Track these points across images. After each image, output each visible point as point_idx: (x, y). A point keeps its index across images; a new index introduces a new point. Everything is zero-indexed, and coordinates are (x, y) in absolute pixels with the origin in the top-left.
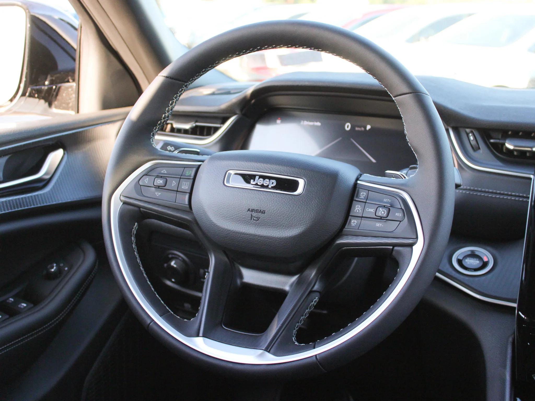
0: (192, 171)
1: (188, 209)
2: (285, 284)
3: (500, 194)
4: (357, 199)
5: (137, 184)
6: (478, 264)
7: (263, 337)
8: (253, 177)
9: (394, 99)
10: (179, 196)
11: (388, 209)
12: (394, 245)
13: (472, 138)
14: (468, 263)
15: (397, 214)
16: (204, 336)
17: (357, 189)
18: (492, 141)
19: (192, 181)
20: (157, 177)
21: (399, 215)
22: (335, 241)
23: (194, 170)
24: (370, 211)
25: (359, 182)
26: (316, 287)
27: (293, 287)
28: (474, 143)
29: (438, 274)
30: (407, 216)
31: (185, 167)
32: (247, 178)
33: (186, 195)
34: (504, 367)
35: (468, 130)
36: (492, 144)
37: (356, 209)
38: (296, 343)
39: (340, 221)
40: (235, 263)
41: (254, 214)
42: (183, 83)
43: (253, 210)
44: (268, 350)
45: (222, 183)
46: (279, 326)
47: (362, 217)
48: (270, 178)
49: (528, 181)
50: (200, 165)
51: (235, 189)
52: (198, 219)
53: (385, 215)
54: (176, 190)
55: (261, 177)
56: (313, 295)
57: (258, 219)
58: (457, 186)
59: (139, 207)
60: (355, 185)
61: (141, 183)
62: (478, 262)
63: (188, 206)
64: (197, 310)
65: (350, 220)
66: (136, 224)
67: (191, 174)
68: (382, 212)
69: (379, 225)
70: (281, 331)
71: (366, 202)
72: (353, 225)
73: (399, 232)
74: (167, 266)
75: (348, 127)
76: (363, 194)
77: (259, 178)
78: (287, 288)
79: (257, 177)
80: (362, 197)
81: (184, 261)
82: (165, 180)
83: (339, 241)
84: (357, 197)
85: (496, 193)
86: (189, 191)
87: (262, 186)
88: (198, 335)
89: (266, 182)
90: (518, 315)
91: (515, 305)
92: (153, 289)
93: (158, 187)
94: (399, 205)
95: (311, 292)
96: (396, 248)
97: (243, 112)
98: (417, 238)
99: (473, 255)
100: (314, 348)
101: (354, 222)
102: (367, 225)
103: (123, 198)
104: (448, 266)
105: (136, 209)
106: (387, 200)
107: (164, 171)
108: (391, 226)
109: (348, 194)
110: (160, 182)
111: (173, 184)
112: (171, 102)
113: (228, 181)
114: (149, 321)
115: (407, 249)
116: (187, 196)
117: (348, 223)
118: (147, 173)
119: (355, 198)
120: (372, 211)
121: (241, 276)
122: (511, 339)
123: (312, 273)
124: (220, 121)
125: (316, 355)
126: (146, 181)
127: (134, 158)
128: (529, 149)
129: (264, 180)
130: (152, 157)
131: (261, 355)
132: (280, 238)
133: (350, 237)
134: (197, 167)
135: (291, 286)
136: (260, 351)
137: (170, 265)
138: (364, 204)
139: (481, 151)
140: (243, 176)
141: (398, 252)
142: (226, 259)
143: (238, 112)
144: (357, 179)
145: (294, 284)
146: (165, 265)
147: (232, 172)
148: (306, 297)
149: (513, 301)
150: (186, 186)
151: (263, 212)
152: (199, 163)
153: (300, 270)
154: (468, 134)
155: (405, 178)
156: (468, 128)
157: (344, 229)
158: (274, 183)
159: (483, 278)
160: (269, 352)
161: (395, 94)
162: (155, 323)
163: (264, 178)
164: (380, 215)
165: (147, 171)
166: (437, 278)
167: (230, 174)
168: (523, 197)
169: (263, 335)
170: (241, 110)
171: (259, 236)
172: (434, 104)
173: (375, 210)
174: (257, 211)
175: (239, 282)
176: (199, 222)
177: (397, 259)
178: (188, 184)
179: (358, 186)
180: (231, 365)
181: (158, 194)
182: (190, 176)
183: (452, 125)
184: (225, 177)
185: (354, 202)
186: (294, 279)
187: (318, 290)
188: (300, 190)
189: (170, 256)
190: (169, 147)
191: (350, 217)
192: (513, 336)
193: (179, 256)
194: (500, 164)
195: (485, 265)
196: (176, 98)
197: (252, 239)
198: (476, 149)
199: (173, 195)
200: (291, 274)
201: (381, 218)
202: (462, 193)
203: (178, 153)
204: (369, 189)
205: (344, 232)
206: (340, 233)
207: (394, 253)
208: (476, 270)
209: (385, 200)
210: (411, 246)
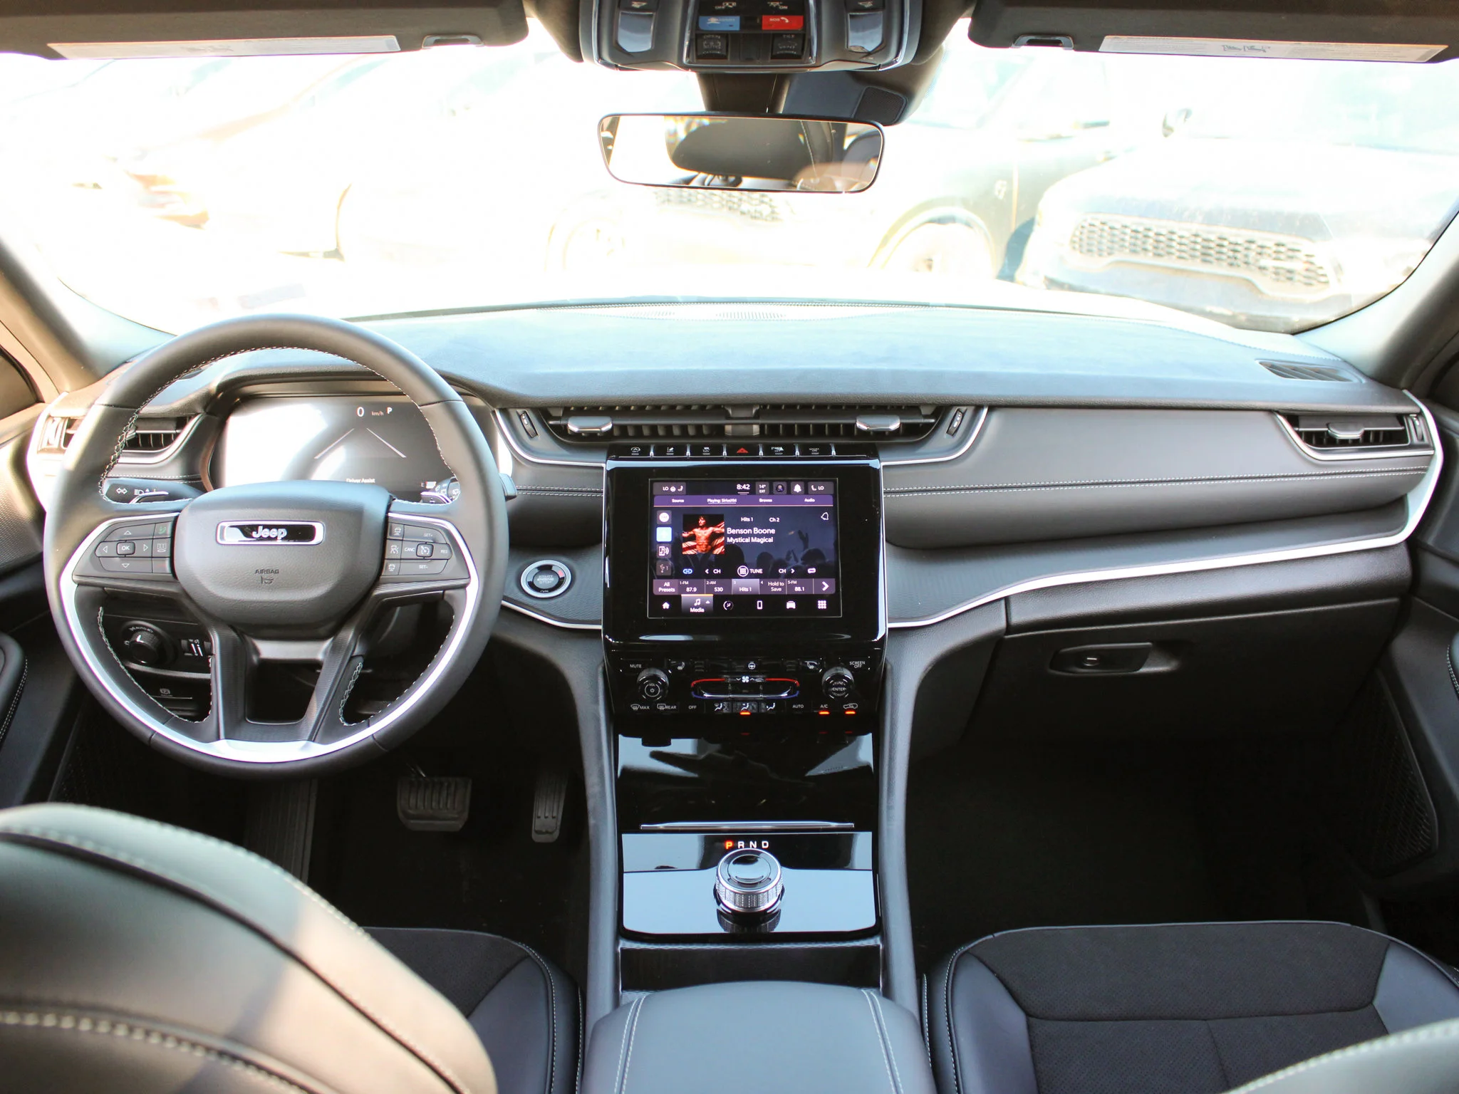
0: (167, 526)
1: (172, 579)
2: (317, 651)
3: (568, 491)
4: (391, 538)
5: (95, 558)
6: (553, 582)
7: (304, 723)
8: (255, 528)
9: (419, 407)
10: (156, 563)
11: (430, 546)
12: (445, 589)
13: (525, 422)
14: (541, 583)
15: (442, 551)
16: (227, 738)
17: (389, 524)
18: (551, 422)
19: (169, 540)
20: (120, 541)
21: (444, 552)
22: (372, 593)
23: (170, 525)
24: (410, 550)
25: (390, 514)
26: (357, 652)
27: (328, 654)
28: (528, 427)
29: (504, 603)
30: (454, 550)
31: (156, 522)
32: (247, 530)
33: (165, 561)
34: (597, 702)
35: (520, 411)
36: (551, 426)
37: (393, 550)
38: (345, 724)
39: (375, 568)
40: (246, 636)
41: (265, 576)
42: (133, 409)
43: (262, 571)
44: (312, 738)
45: (215, 542)
46: (321, 706)
47: (401, 559)
48: (278, 527)
49: (599, 471)
50: (176, 518)
51: (234, 547)
52: (188, 591)
53: (428, 554)
54: (150, 555)
55: (265, 527)
56: (354, 661)
57: (271, 580)
58: (508, 498)
59: (102, 587)
60: (387, 518)
61: (98, 554)
62: (552, 579)
63: (171, 575)
64: (209, 707)
65: (387, 566)
66: (101, 608)
67: (166, 531)
68: (424, 550)
69: (422, 567)
70: (323, 716)
71: (402, 540)
72: (392, 571)
73: (447, 573)
74: (130, 644)
75: (361, 411)
76: (397, 531)
77: (263, 529)
78: (320, 657)
79: (261, 528)
80: (397, 534)
81: (155, 633)
82: (132, 544)
83: (377, 592)
84: (391, 534)
85: (563, 491)
86: (168, 555)
87: (269, 538)
88: (218, 738)
89: (274, 533)
90: (605, 638)
91: (600, 627)
92: (143, 691)
93: (125, 556)
94: (443, 539)
95: (352, 658)
96: (447, 592)
97: (207, 410)
98: (470, 577)
99: (546, 569)
100: (369, 726)
101: (391, 567)
102: (408, 569)
103: (76, 578)
104: (516, 590)
105: (99, 589)
106: (428, 534)
107: (128, 532)
108: (438, 567)
109: (380, 530)
110: (125, 548)
111: (144, 548)
112: (120, 437)
113: (222, 538)
114: (149, 734)
115: (460, 592)
116: (167, 562)
117: (384, 569)
118: (104, 540)
119: (389, 537)
120: (412, 550)
121: (257, 652)
122: (600, 669)
123: (348, 635)
124: (174, 425)
125: (373, 735)
126: (106, 549)
127: (80, 521)
128: (598, 430)
129: (270, 530)
130: (106, 516)
131: (305, 747)
132: (303, 602)
133: (389, 585)
134: (173, 520)
135: (325, 653)
136: (303, 743)
137: (136, 641)
138: (401, 542)
139: (539, 437)
140: (242, 528)
141: (450, 596)
142: (234, 634)
143: (199, 410)
144: (388, 510)
145: (328, 651)
146: (126, 642)
147: (227, 525)
148: (347, 666)
149: (597, 623)
150: (162, 548)
151: (276, 572)
152: (176, 514)
153: (333, 633)
154: (520, 417)
155: (448, 502)
156: (520, 408)
157: (381, 577)
158: (284, 532)
159: (560, 599)
160: (314, 741)
161: (420, 403)
162: (159, 734)
163: (270, 527)
164: (422, 554)
165: (103, 535)
166: (503, 608)
167: (223, 528)
168: (596, 492)
169: (301, 722)
170: (205, 408)
171: (275, 602)
172: (467, 408)
173: (415, 548)
174: (268, 571)
175: (255, 659)
176: (192, 594)
177: (450, 603)
178: (166, 544)
179: (389, 520)
180: (269, 767)
181: (126, 565)
182: (165, 534)
183: (498, 407)
184: (218, 533)
185: (388, 541)
186: (327, 644)
187: (360, 654)
188: (320, 535)
189: (133, 629)
190: (119, 489)
191: (386, 561)
192: (602, 665)
193: (147, 627)
194: (564, 452)
195: (561, 582)
196: (125, 431)
197: (264, 607)
198: (531, 435)
199: (148, 562)
200: (322, 638)
201: (424, 558)
202: (522, 495)
203: (137, 502)
204: (405, 523)
205: (381, 581)
206: (376, 582)
207: (445, 597)
208: (551, 590)
209: (426, 535)
210: (464, 587)
